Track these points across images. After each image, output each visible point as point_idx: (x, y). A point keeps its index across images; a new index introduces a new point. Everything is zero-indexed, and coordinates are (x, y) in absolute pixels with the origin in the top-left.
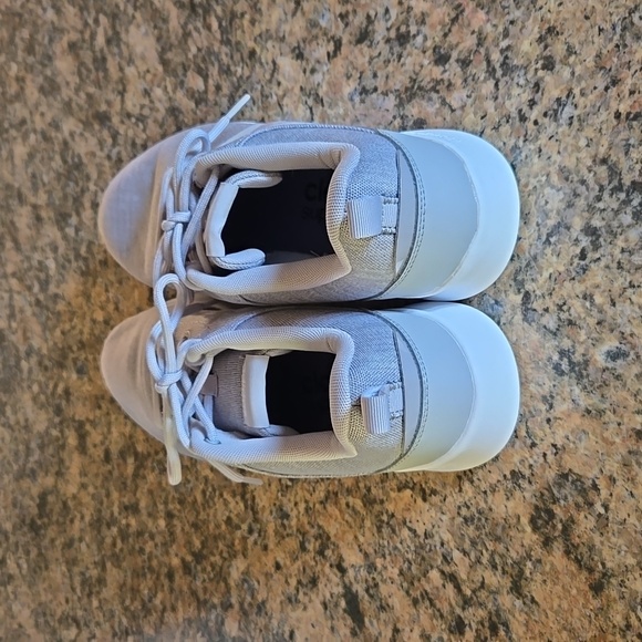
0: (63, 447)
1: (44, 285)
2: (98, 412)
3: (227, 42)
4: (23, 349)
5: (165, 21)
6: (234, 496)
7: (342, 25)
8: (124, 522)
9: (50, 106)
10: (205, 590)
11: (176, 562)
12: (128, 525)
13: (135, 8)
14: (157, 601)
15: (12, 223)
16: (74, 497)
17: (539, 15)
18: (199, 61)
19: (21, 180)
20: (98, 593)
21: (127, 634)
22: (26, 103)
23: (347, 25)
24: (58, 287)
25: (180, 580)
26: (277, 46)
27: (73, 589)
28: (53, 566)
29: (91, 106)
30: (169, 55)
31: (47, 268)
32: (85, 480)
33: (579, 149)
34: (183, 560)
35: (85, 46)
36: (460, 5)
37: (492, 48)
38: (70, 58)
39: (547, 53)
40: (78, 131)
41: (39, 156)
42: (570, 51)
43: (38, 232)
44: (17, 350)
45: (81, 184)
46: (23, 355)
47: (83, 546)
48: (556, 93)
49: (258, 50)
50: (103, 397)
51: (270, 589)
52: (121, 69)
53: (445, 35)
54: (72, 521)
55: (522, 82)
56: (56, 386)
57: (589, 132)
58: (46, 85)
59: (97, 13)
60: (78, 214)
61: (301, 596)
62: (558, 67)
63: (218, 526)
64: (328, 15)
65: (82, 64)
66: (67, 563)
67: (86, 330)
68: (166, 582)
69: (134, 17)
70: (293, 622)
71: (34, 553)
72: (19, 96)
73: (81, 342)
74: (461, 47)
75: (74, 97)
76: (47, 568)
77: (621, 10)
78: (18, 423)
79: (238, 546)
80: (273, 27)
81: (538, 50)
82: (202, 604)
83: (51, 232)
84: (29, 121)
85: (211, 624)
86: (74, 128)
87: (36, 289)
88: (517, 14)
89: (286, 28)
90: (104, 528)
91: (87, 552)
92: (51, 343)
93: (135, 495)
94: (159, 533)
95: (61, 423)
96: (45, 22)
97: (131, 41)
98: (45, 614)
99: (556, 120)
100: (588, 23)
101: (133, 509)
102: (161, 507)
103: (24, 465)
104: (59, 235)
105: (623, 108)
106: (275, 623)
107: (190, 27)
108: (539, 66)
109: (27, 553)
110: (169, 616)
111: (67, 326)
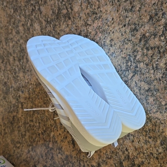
0: (18, 107)
1: (15, 73)
2: (26, 101)
3: (54, 30)
4: (10, 86)
5: (42, 23)
6: (52, 120)
7: (76, 31)
8: (30, 123)
9: (18, 36)
10: (46, 138)
11: (40, 132)
12: (31, 124)
13: (36, 20)
14: (36, 140)
15: (9, 59)
16: (20, 118)
17: (110, 36)
18: (48, 33)
19: (11, 51)
20: (25, 137)
21: (30, 146)
22: (13, 35)
23: (77, 31)
24: (18, 74)
25: (41, 136)
26: (64, 33)
27: (19, 136)
28: (15, 131)
29: (26, 38)
30: (43, 30)
31: (16, 70)
32: (23, 114)
33: (115, 62)
34: (42, 132)
35: (26, 25)
36: (97, 32)
37: (102, 41)
38: (22, 27)
39: (111, 44)
40: (24, 43)
41: (15, 46)
42: (115, 44)
43: (14, 62)
44: (9, 86)
45: (24, 54)
46: (10, 87)
47: (22, 128)
48: (112, 51)
49: (60, 33)
50: (27, 98)
51: (58, 139)
52: (33, 31)
53: (94, 37)
54: (20, 122)
55: (107, 48)
56: (17, 95)
57: (117, 59)
58: (17, 32)
59: (28, 19)
60: (23, 60)
61: (64, 140)
62: (113, 46)
63: (49, 126)
64: (73, 29)
65: (25, 29)
66: (18, 131)
67: (24, 84)
68: (38, 136)
69: (36, 21)
70: (62, 145)
71: (11, 128)
72: (11, 33)
73: (22, 86)
74: (97, 40)
75: (23, 36)
76: (14, 132)
77: (124, 38)
78: (9, 101)
79: (52, 130)
80: (63, 29)
81: (110, 43)
82: (45, 141)
83: (17, 63)
84: (13, 39)
85: (47, 145)
86: (22, 42)
87: (14, 74)
88: (106, 35)
89: (65, 29)
90: (26, 124)
91: (22, 129)
92: (16, 86)
93: (33, 118)
94: (37, 126)
95: (18, 102)
96: (17, 19)
97: (35, 26)
98: (13, 141)
99: (112, 56)
100: (118, 39)
101: (32, 121)
102: (38, 121)
103: (10, 110)
104: (19, 63)
105: (123, 56)
106: (59, 145)
107: (47, 26)
108: (110, 46)
109: (10, 128)
110: (38, 143)
111: (20, 83)
